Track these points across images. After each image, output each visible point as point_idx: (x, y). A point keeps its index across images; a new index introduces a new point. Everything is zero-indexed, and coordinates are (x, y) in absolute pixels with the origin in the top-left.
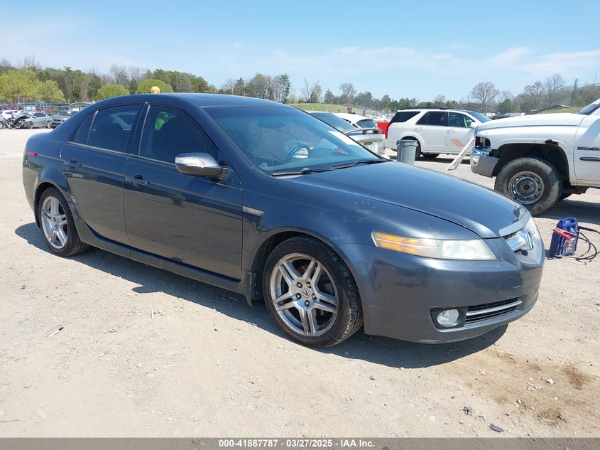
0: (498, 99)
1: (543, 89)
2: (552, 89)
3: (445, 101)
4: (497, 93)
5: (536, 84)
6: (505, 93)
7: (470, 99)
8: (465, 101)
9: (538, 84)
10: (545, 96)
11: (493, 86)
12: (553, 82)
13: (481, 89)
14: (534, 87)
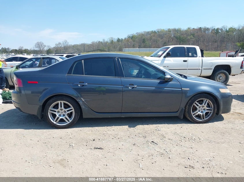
0: (46, 49)
1: (62, 45)
2: (65, 45)
3: (24, 49)
4: (45, 46)
5: (59, 43)
6: (48, 46)
7: (34, 48)
8: (33, 49)
9: (60, 43)
10: (63, 47)
11: (43, 43)
12: (65, 43)
13: (39, 45)
14: (58, 44)
